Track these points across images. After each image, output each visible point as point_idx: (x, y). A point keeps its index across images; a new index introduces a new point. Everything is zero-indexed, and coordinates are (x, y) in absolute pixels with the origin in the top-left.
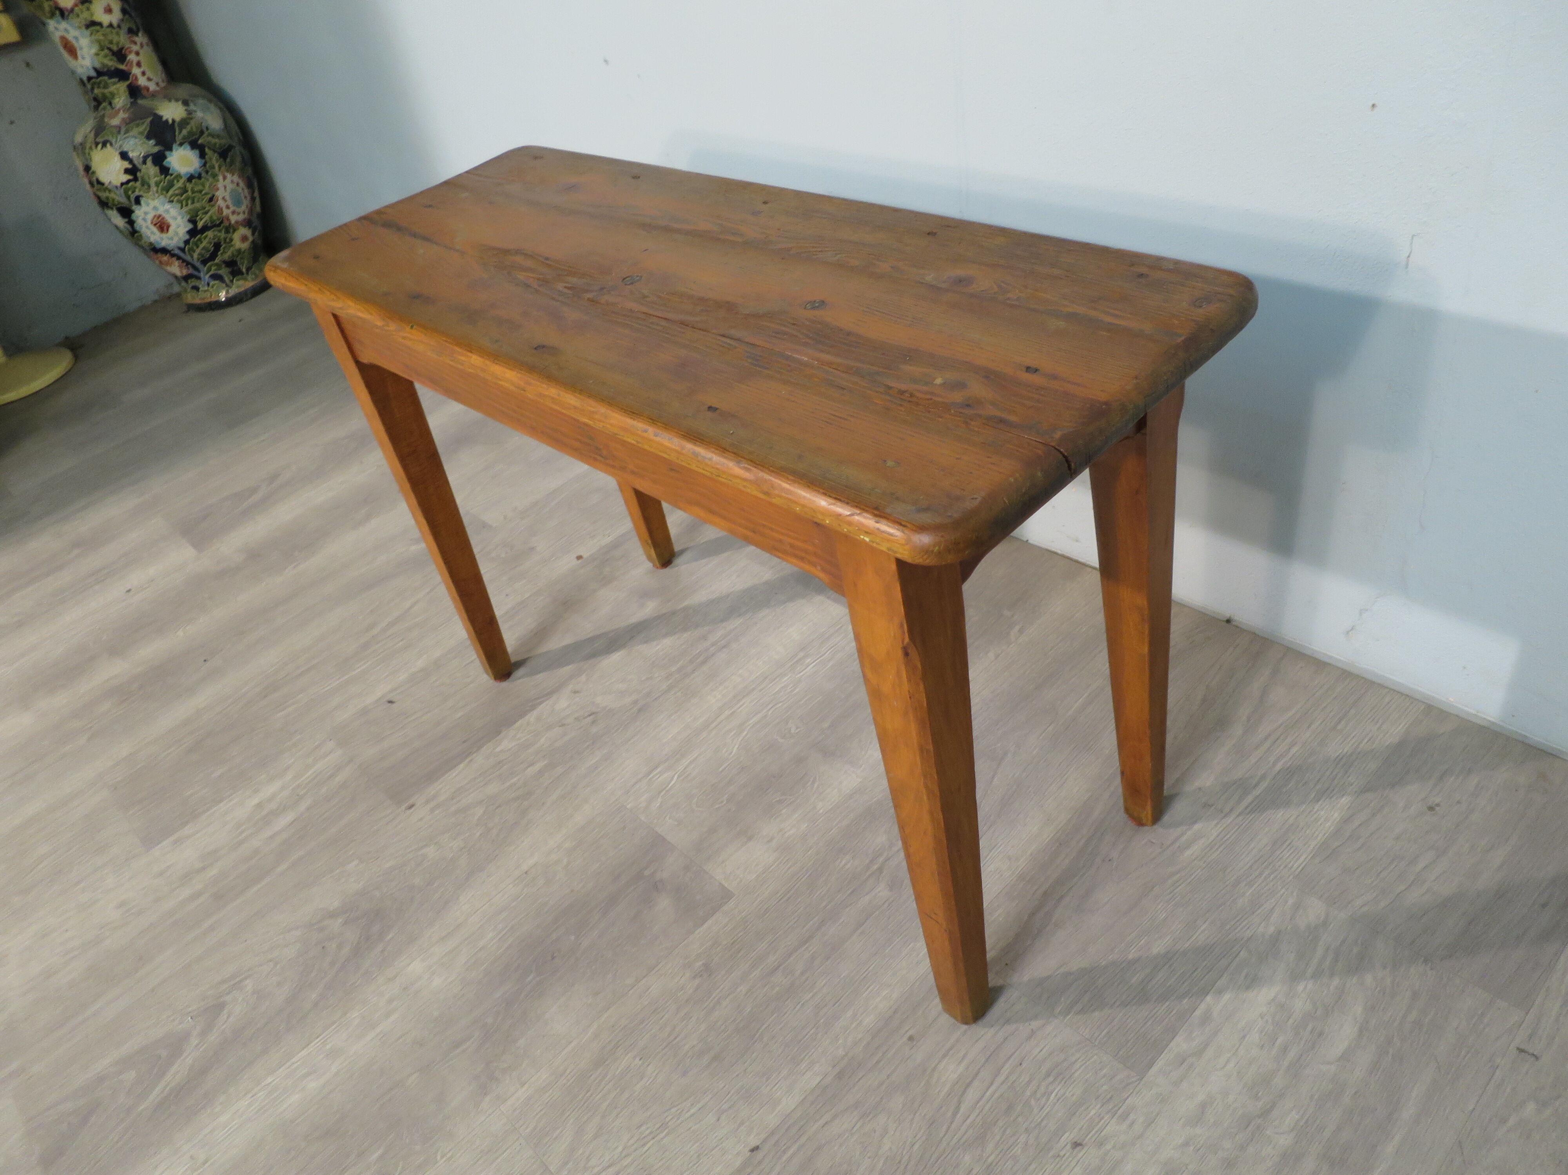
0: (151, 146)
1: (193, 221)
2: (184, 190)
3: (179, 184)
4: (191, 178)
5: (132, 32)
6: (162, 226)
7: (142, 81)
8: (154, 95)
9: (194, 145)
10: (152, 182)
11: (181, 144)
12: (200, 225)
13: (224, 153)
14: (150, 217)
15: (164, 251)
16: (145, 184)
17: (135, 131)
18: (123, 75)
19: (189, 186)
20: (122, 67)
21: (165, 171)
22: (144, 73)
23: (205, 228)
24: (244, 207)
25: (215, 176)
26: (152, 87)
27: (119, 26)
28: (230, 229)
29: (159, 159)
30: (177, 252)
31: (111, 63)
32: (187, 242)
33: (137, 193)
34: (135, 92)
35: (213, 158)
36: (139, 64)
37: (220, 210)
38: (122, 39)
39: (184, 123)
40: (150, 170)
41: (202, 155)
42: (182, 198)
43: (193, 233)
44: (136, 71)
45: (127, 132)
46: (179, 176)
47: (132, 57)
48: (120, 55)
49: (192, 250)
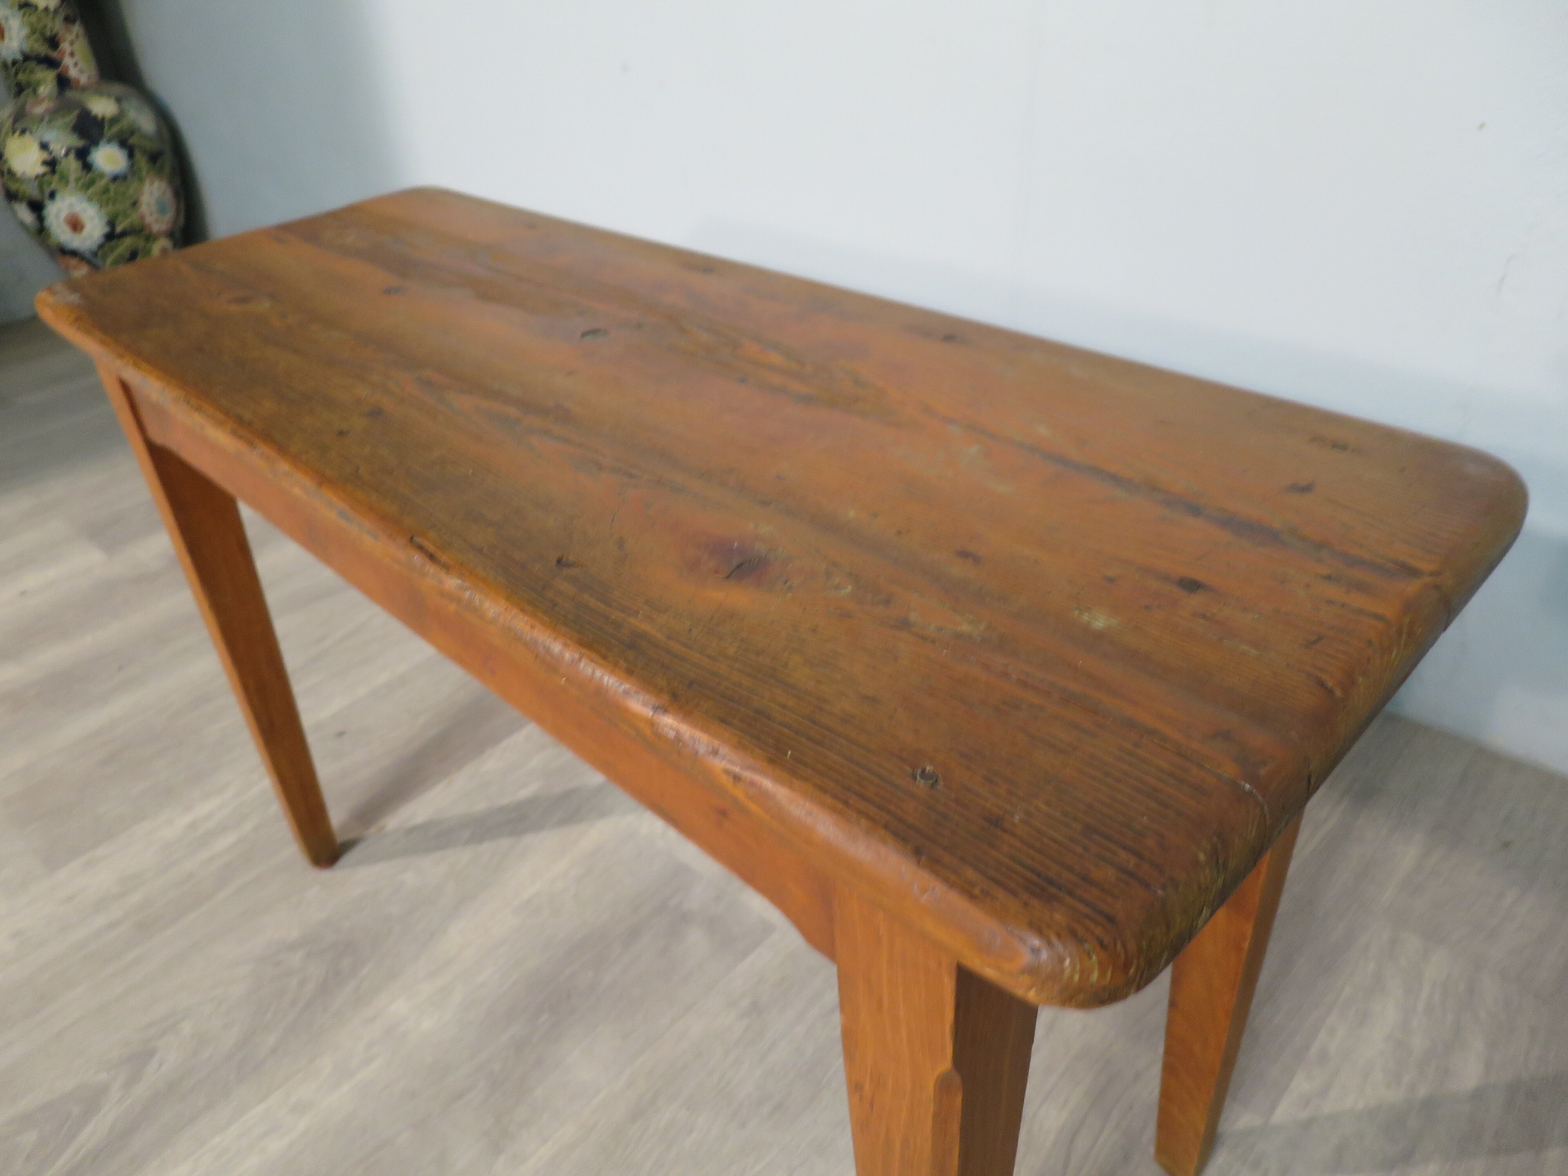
0: (75, 141)
1: (112, 223)
2: (106, 190)
3: (102, 183)
4: (115, 178)
5: (68, 20)
6: (76, 225)
7: (73, 73)
8: (84, 89)
9: (123, 142)
10: (72, 177)
11: (109, 141)
12: (119, 229)
13: (154, 158)
14: (63, 215)
15: (74, 253)
16: (64, 179)
17: (60, 122)
18: (51, 63)
19: (112, 187)
20: (54, 55)
21: (87, 167)
22: (76, 64)
23: (124, 234)
24: (169, 216)
25: (141, 180)
26: (83, 79)
27: (56, 11)
28: (150, 238)
29: (82, 155)
30: (88, 255)
31: (42, 49)
32: (101, 246)
33: (53, 186)
34: (63, 82)
35: (142, 162)
36: (72, 54)
37: (142, 218)
38: (57, 26)
39: (114, 120)
40: (72, 165)
41: (131, 155)
42: (103, 198)
43: (111, 236)
44: (68, 61)
45: (50, 121)
46: (101, 175)
47: (65, 46)
48: (53, 42)
49: (105, 254)
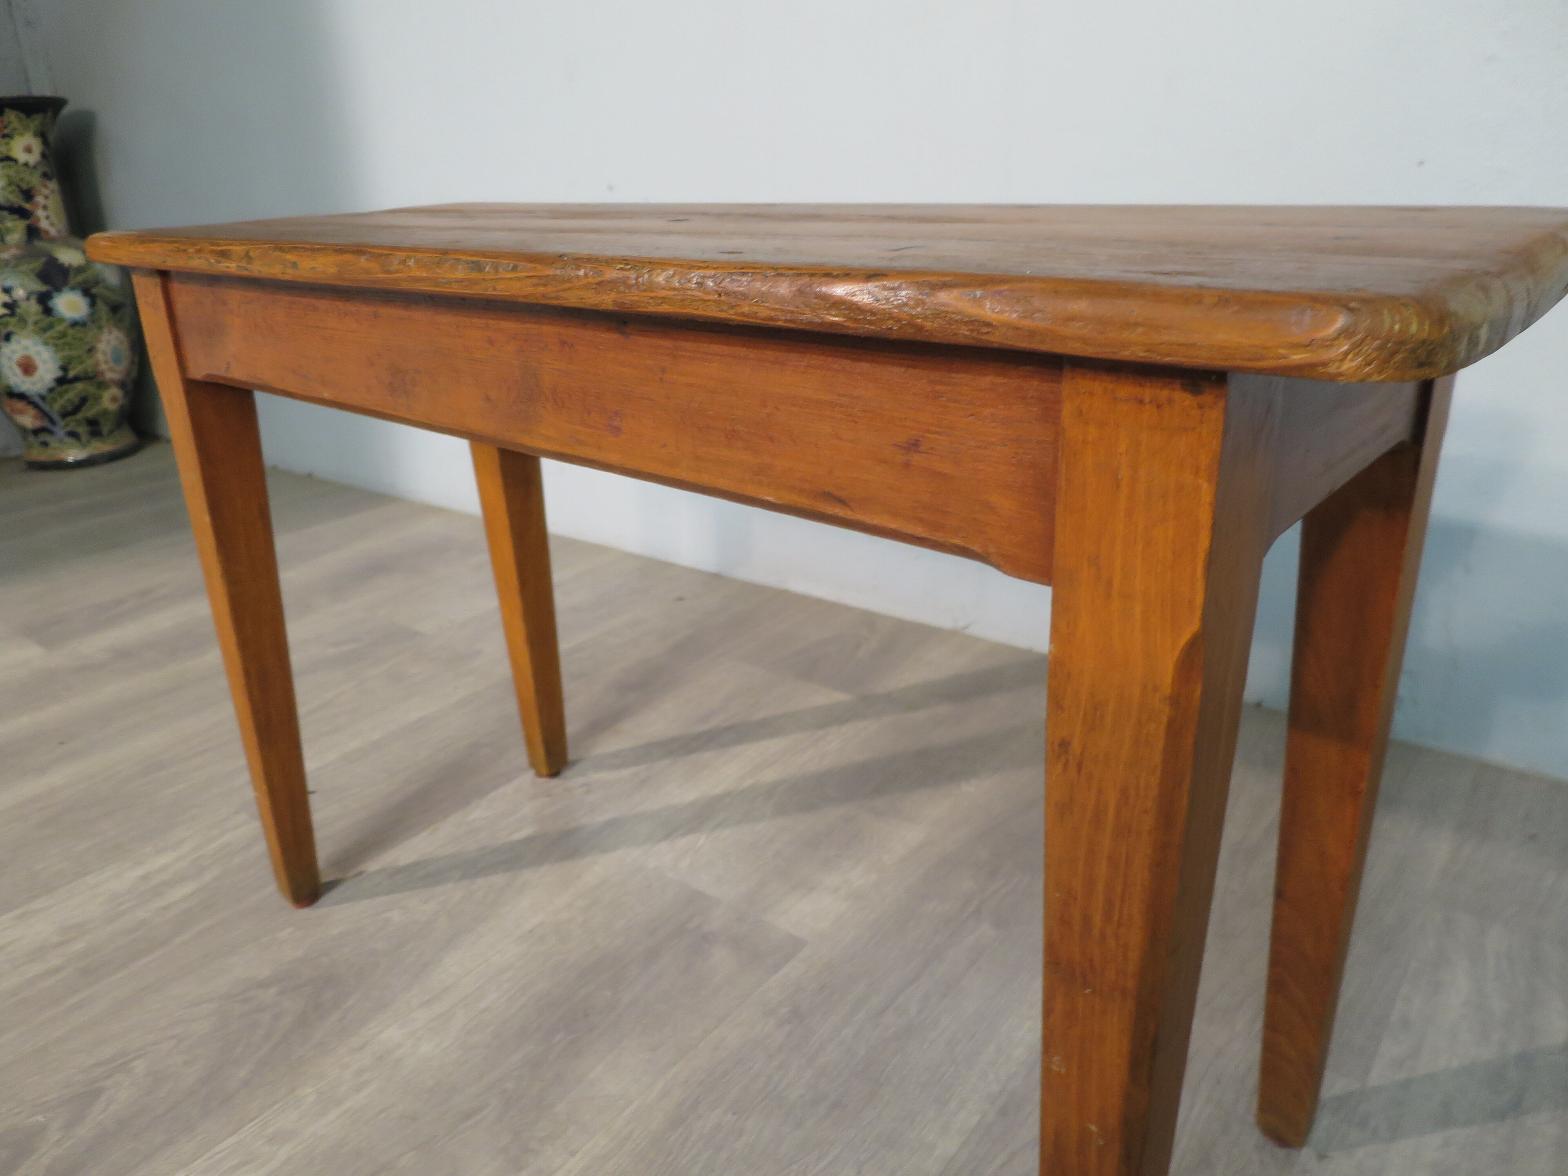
0: (39, 287)
1: (64, 368)
2: (64, 335)
3: (60, 328)
4: (75, 324)
5: (45, 176)
6: (28, 367)
7: (44, 224)
8: (53, 240)
9: (87, 292)
10: (31, 320)
11: (73, 289)
12: (71, 374)
13: (115, 309)
14: (16, 357)
15: (22, 397)
16: (23, 321)
17: (25, 267)
18: (24, 214)
19: (71, 332)
20: (27, 206)
21: (48, 311)
22: (47, 217)
23: (77, 379)
24: (123, 366)
25: (100, 328)
26: (53, 231)
27: (35, 167)
28: (103, 385)
29: (44, 299)
30: (37, 400)
31: (17, 200)
32: (51, 390)
33: (11, 328)
34: (33, 232)
35: (103, 310)
36: (45, 208)
37: (97, 364)
38: (35, 180)
39: (80, 270)
40: (33, 308)
41: (93, 304)
42: (59, 342)
43: (61, 381)
44: (40, 213)
45: (16, 266)
46: (62, 320)
47: (39, 199)
48: (28, 195)
49: (54, 400)
